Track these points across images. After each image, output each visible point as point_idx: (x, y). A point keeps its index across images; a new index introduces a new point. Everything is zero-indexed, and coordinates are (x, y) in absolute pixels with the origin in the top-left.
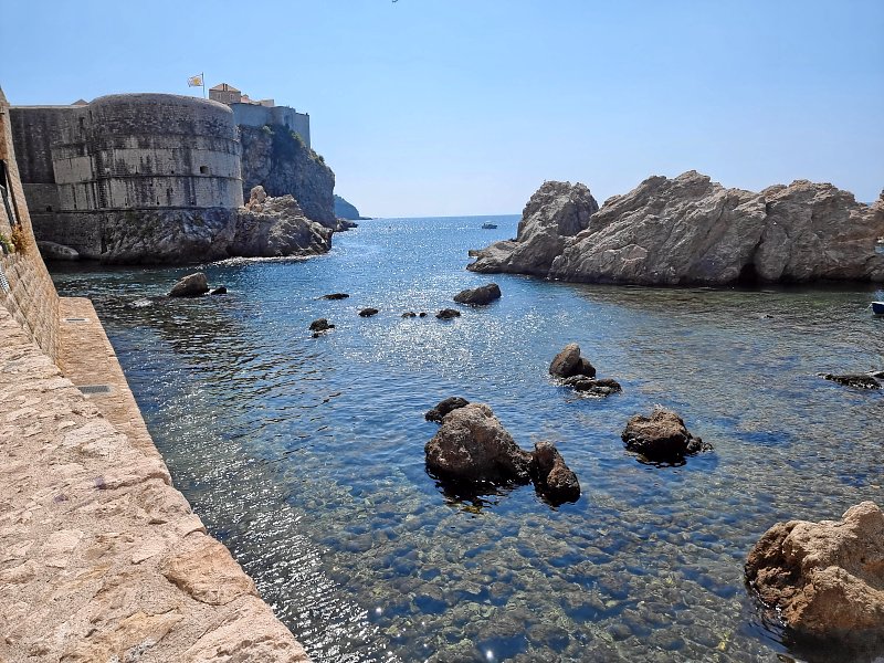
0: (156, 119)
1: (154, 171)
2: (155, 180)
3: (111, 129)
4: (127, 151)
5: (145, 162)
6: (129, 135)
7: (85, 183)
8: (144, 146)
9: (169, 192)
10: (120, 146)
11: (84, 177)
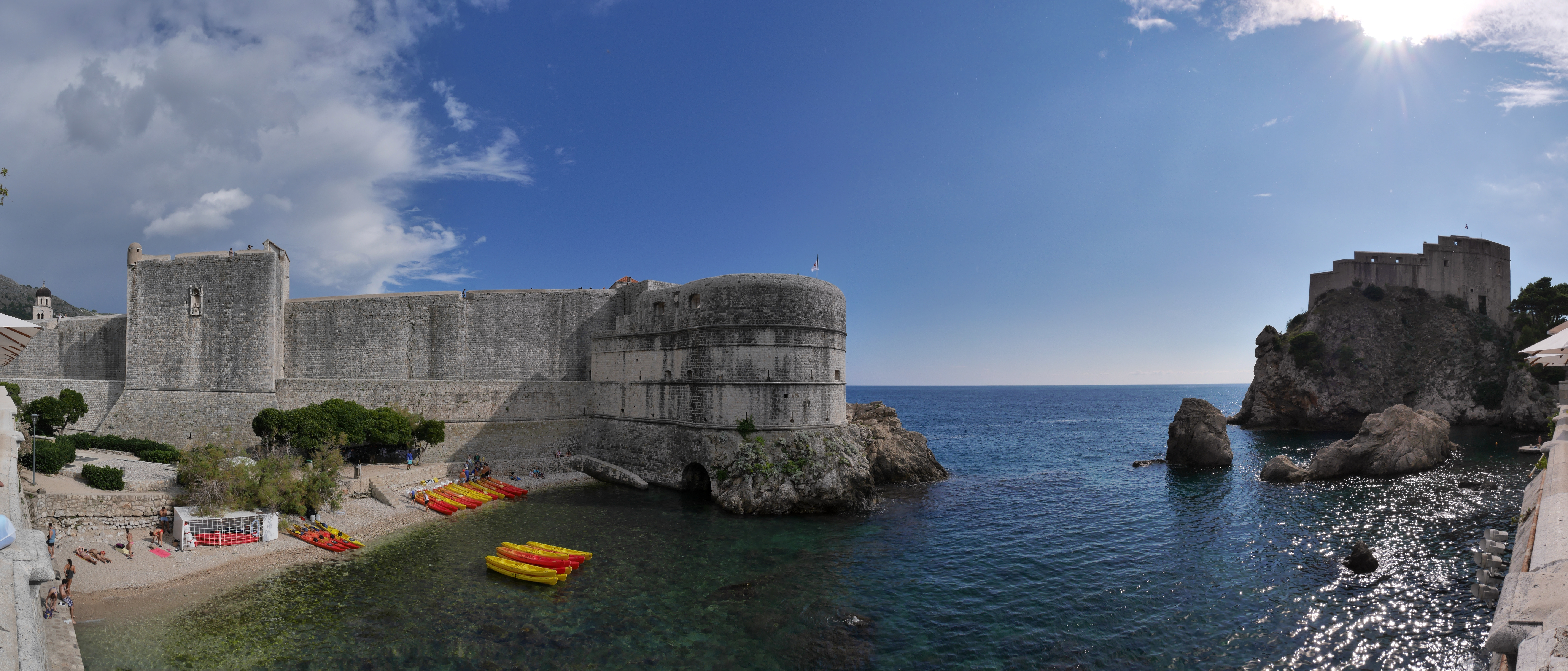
0: (800, 308)
1: (792, 376)
2: (791, 389)
3: (737, 319)
4: (758, 349)
5: (781, 363)
6: (763, 328)
7: (648, 384)
8: (781, 342)
9: (806, 405)
10: (748, 342)
11: (647, 376)
